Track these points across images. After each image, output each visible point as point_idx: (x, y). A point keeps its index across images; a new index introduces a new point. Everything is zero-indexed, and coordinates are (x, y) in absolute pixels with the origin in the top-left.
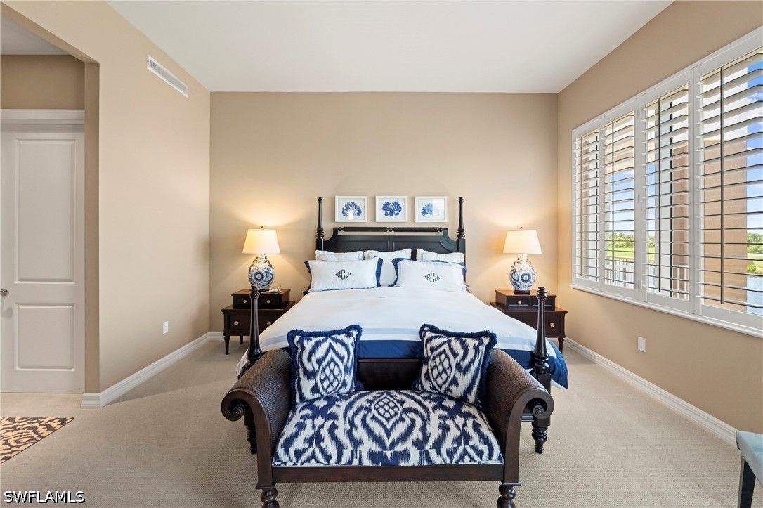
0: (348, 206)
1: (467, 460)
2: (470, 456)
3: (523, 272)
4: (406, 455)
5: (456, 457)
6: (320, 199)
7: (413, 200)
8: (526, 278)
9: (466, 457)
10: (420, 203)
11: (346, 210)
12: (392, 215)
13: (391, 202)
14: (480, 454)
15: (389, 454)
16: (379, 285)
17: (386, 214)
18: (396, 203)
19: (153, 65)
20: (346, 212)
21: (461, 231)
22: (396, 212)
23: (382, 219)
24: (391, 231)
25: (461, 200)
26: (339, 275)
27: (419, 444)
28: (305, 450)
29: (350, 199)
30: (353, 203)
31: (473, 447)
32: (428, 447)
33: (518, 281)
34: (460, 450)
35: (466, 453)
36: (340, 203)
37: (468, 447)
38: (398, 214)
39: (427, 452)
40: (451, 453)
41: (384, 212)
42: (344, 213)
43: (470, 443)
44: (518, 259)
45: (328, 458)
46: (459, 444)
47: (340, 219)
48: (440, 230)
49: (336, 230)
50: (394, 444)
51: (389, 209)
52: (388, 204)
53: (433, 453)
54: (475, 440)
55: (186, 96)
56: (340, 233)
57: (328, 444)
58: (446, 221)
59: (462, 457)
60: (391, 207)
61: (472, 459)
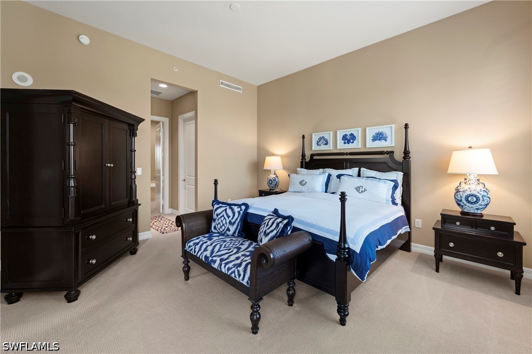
0: (320, 139)
1: (233, 275)
2: (235, 274)
3: (468, 193)
4: (215, 262)
5: (230, 272)
6: (303, 136)
7: (365, 131)
8: (473, 199)
9: (233, 274)
10: (371, 132)
11: (319, 142)
12: (348, 143)
13: (348, 133)
14: (239, 275)
15: (210, 259)
16: (326, 192)
17: (345, 143)
18: (352, 135)
19: (222, 83)
20: (319, 143)
21: (406, 153)
22: (352, 141)
23: (341, 146)
24: (346, 155)
25: (406, 126)
26: (301, 183)
27: (222, 260)
28: (191, 246)
29: (321, 135)
30: (323, 137)
31: (238, 271)
32: (223, 263)
33: (461, 201)
34: (233, 270)
35: (234, 272)
36: (315, 138)
37: (236, 270)
38: (353, 142)
39: (222, 264)
40: (229, 269)
41: (343, 141)
42: (317, 144)
43: (238, 269)
44: (466, 179)
45: (195, 252)
46: (234, 267)
47: (315, 148)
48: (388, 153)
49: (312, 156)
50: (215, 256)
51: (346, 139)
52: (346, 135)
53: (223, 265)
54: (241, 269)
55: (241, 92)
56: (315, 157)
57: (198, 247)
58: (393, 145)
59: (232, 273)
60: (348, 137)
61: (235, 276)
